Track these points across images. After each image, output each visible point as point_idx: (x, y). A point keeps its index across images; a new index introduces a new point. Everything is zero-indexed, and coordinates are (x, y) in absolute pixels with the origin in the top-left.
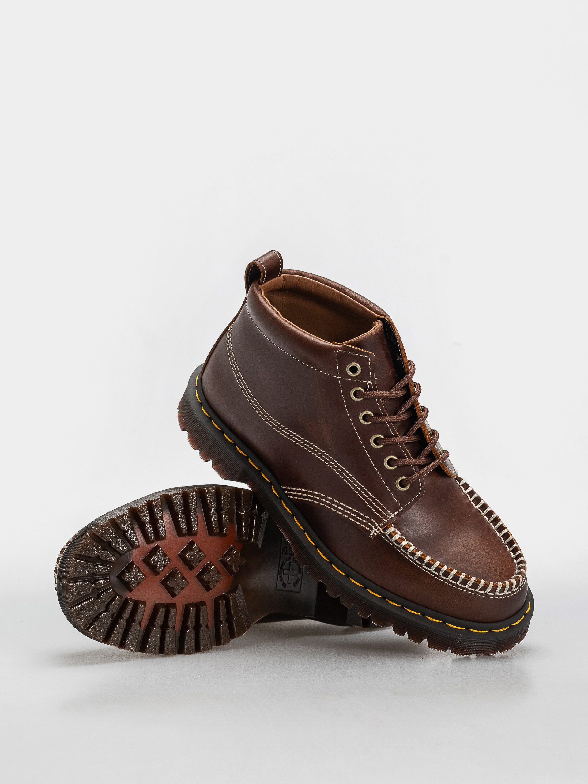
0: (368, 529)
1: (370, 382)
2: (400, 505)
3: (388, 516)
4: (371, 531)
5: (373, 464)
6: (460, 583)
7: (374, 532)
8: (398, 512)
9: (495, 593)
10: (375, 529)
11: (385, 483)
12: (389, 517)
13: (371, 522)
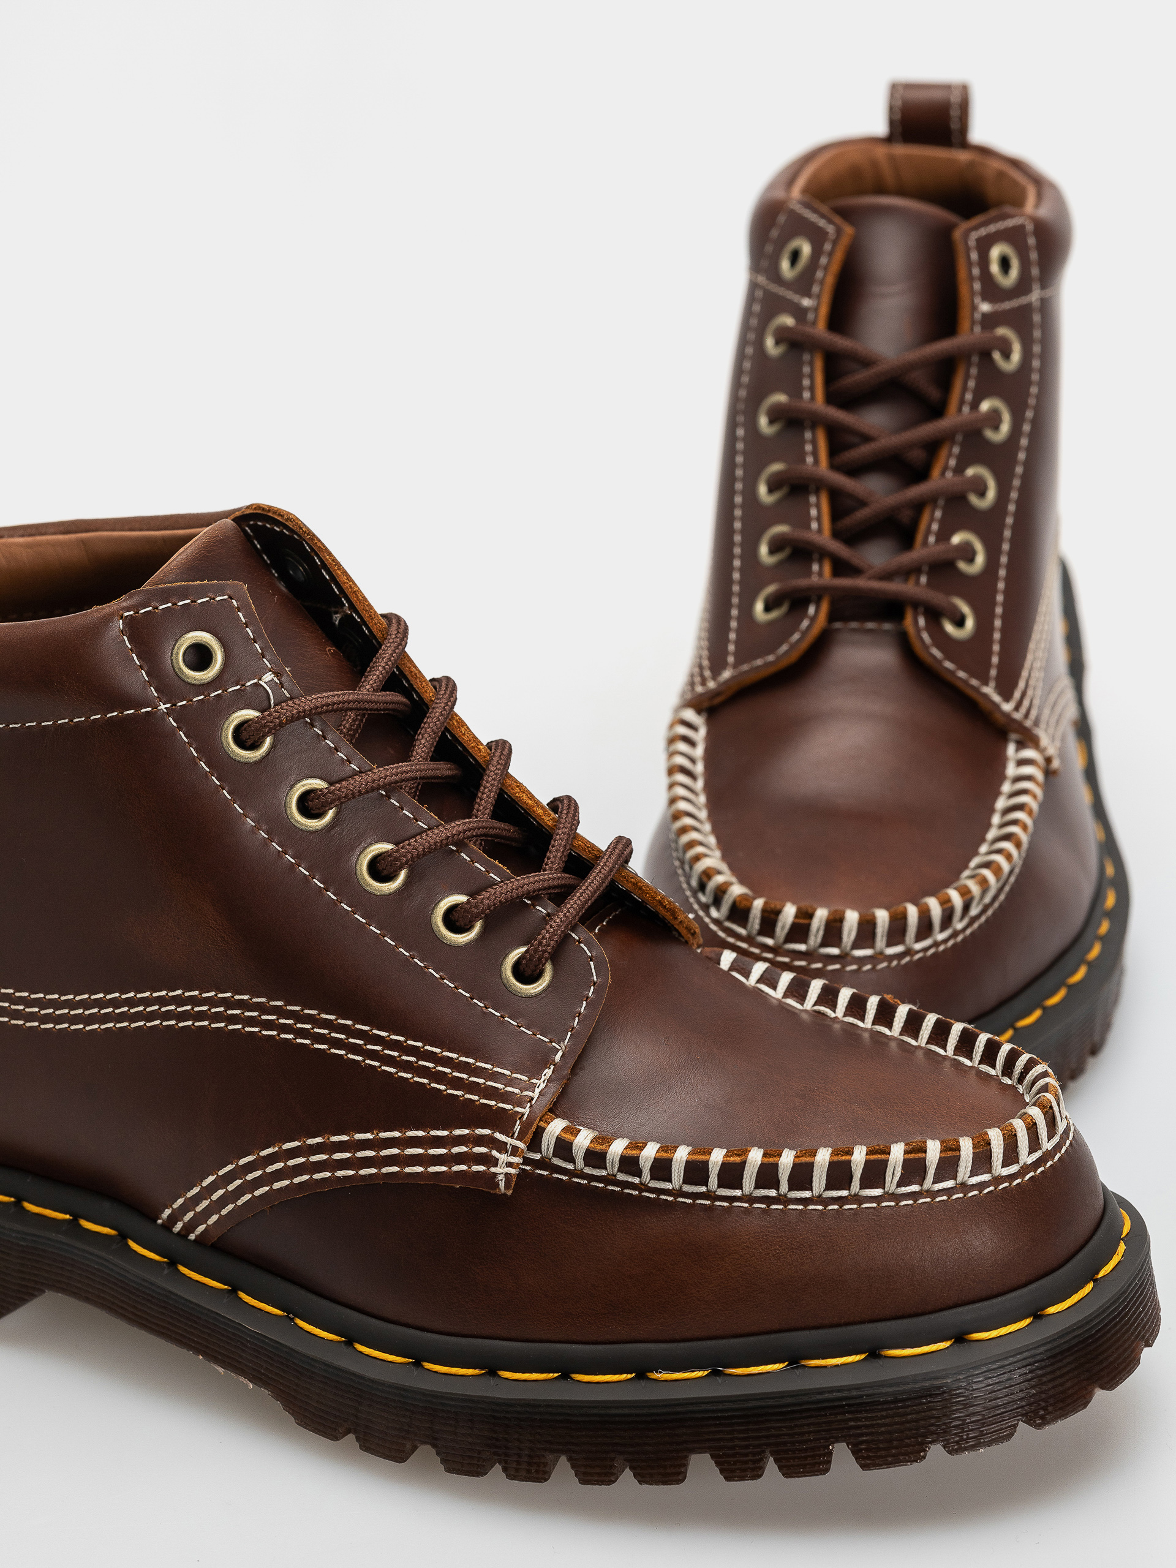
0: (481, 1168)
1: (268, 677)
2: (551, 1042)
3: (526, 1093)
4: (493, 1170)
5: (401, 949)
6: (863, 1186)
7: (505, 1167)
8: (552, 1067)
9: (993, 1172)
10: (503, 1158)
11: (468, 995)
12: (531, 1094)
13: (480, 1141)
